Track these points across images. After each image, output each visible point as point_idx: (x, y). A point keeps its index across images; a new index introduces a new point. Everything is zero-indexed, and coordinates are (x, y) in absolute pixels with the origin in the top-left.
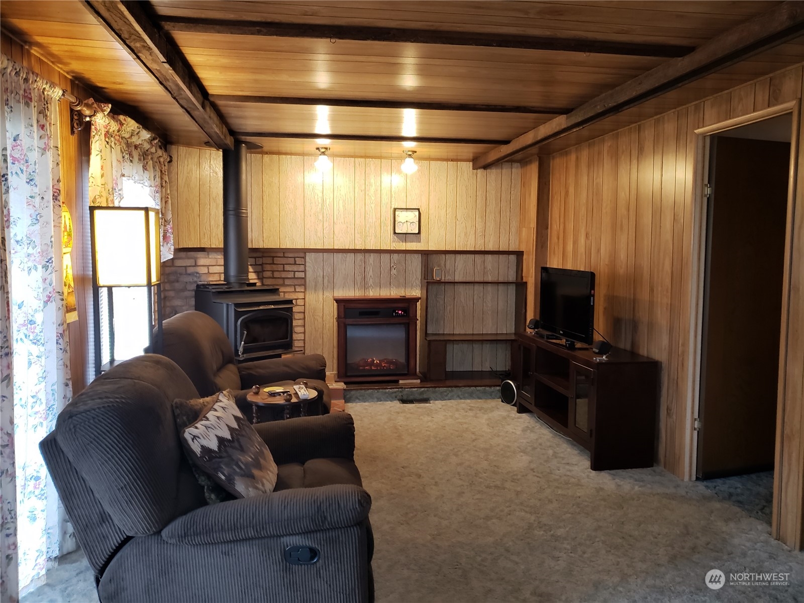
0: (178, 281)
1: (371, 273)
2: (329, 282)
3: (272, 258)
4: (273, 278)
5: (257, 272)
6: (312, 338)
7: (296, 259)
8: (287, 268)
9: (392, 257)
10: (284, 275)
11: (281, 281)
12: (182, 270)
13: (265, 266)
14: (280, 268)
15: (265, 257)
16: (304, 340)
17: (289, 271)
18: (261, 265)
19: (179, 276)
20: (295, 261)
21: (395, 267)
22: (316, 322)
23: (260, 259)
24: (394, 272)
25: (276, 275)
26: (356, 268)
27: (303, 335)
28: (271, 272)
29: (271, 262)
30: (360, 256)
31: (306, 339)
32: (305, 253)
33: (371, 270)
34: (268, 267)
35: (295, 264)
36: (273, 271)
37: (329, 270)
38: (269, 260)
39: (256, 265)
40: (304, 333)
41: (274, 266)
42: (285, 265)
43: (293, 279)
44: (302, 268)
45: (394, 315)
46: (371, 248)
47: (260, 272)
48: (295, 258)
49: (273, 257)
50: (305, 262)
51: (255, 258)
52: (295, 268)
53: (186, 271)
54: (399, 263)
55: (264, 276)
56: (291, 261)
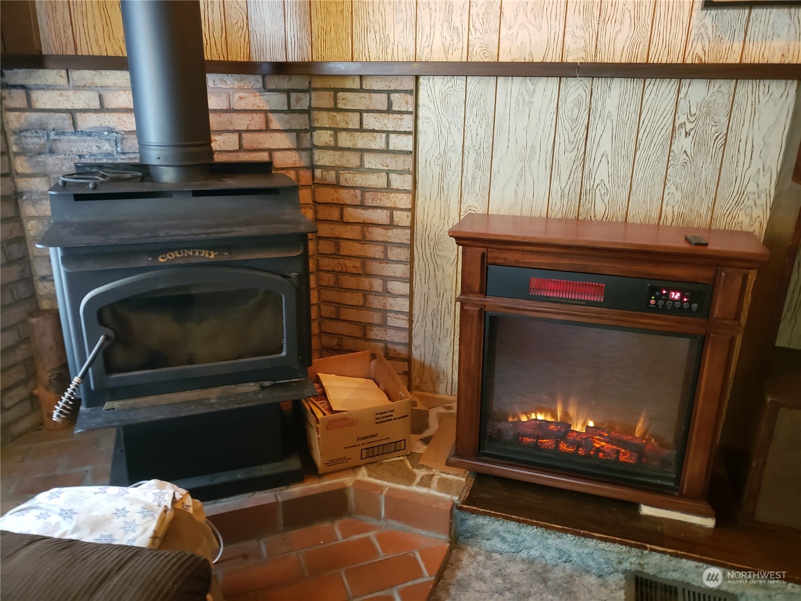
0: (52, 152)
1: (606, 146)
2: (478, 167)
3: (332, 93)
4: (336, 148)
5: (295, 131)
6: (430, 311)
7: (394, 96)
8: (370, 121)
9: (683, 91)
10: (362, 141)
11: (353, 160)
12: (64, 121)
13: (315, 114)
14: (353, 121)
15: (315, 89)
16: (410, 314)
17: (374, 131)
18: (308, 111)
19: (52, 135)
20: (390, 103)
21: (689, 126)
22: (439, 274)
23: (301, 95)
24: (683, 143)
25: (345, 140)
26: (560, 129)
27: (407, 302)
28: (332, 132)
29: (330, 104)
30: (575, 88)
31: (416, 312)
32: (417, 78)
33: (608, 135)
34: (323, 119)
35: (389, 111)
36: (336, 131)
37: (481, 132)
38: (325, 100)
39: (290, 111)
40: (411, 296)
41: (339, 117)
42: (365, 115)
43: (384, 155)
44: (407, 123)
45: (653, 302)
46: (617, 61)
47: (306, 131)
48: (389, 92)
49: (336, 91)
50: (416, 106)
51: (288, 92)
52: (388, 122)
53: (74, 124)
54: (707, 114)
55: (316, 142)
56: (380, 102)
